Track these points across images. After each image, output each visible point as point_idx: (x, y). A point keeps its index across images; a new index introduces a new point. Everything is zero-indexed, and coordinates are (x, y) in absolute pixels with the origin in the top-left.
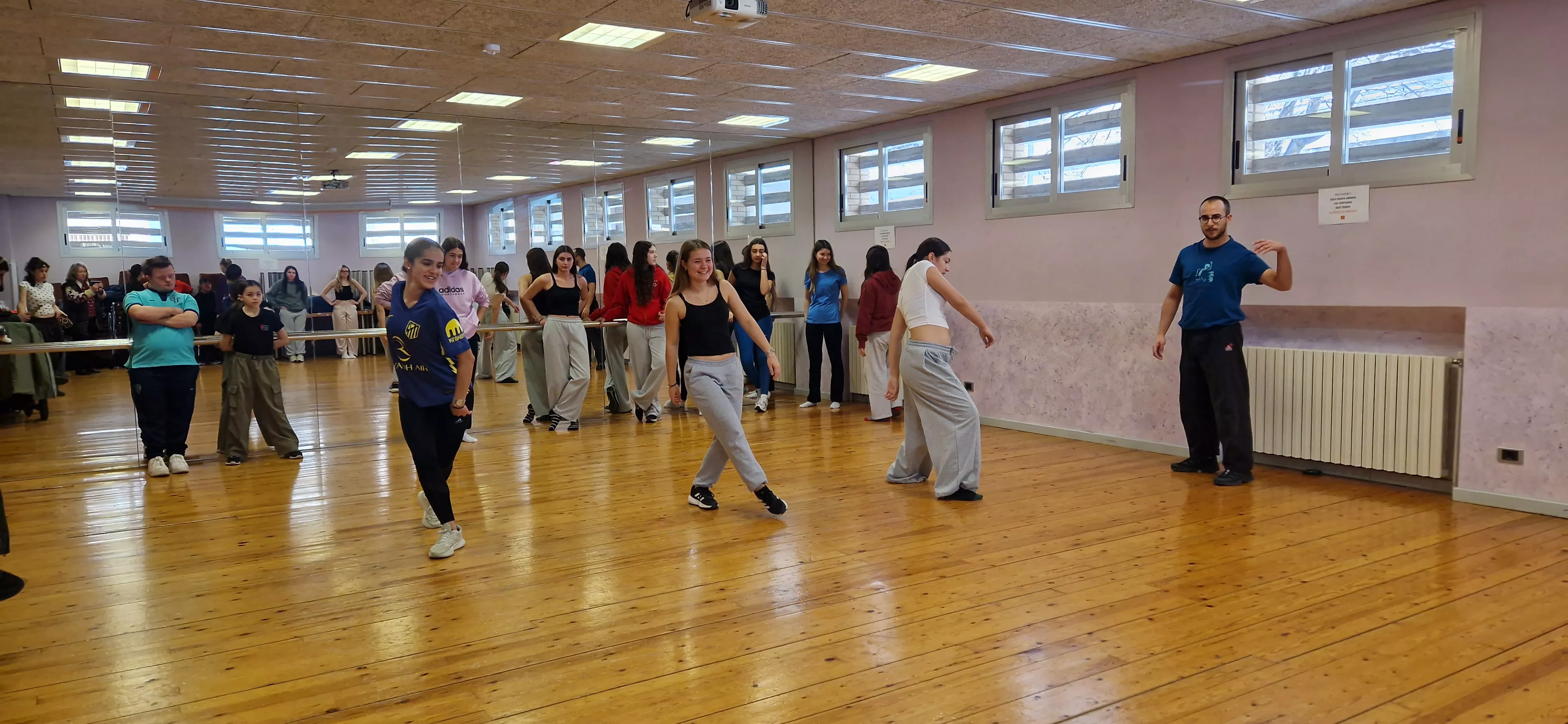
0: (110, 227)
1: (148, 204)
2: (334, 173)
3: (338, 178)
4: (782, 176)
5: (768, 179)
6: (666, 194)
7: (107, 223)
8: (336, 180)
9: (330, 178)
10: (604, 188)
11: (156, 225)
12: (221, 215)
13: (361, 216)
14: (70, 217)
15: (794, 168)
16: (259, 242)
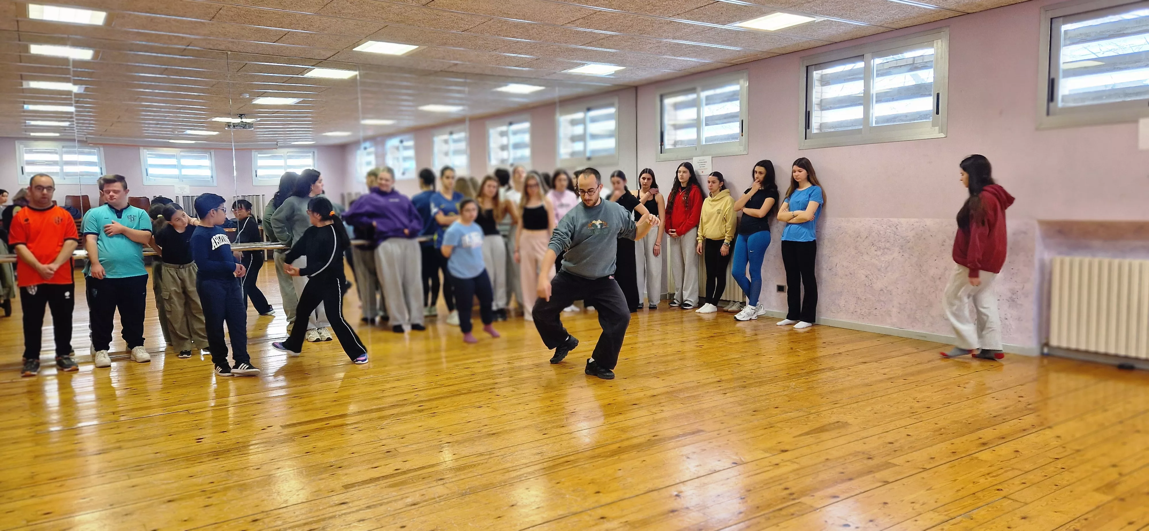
0: (57, 161)
1: (88, 142)
2: (241, 116)
3: (244, 120)
4: (608, 117)
5: (594, 120)
6: (503, 134)
7: (55, 157)
8: (242, 122)
9: (238, 121)
10: (449, 129)
11: (94, 158)
12: (145, 150)
13: (254, 153)
14: (26, 153)
15: (619, 110)
16: (175, 172)
